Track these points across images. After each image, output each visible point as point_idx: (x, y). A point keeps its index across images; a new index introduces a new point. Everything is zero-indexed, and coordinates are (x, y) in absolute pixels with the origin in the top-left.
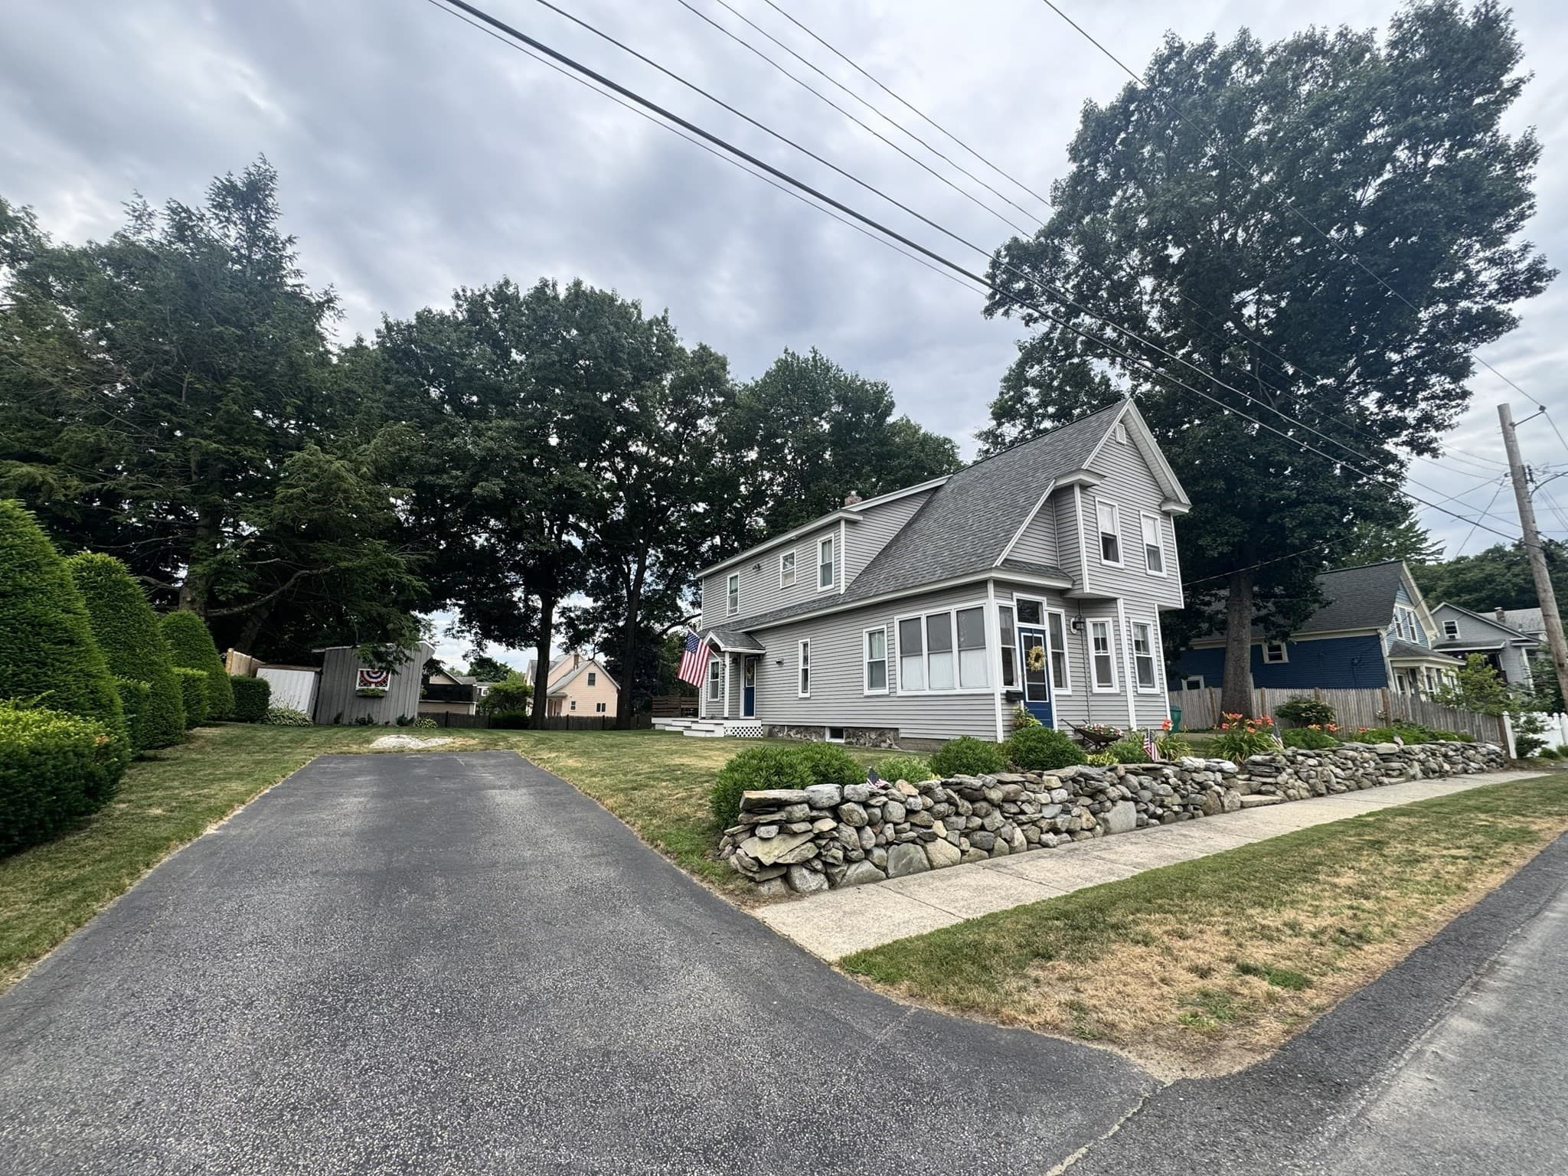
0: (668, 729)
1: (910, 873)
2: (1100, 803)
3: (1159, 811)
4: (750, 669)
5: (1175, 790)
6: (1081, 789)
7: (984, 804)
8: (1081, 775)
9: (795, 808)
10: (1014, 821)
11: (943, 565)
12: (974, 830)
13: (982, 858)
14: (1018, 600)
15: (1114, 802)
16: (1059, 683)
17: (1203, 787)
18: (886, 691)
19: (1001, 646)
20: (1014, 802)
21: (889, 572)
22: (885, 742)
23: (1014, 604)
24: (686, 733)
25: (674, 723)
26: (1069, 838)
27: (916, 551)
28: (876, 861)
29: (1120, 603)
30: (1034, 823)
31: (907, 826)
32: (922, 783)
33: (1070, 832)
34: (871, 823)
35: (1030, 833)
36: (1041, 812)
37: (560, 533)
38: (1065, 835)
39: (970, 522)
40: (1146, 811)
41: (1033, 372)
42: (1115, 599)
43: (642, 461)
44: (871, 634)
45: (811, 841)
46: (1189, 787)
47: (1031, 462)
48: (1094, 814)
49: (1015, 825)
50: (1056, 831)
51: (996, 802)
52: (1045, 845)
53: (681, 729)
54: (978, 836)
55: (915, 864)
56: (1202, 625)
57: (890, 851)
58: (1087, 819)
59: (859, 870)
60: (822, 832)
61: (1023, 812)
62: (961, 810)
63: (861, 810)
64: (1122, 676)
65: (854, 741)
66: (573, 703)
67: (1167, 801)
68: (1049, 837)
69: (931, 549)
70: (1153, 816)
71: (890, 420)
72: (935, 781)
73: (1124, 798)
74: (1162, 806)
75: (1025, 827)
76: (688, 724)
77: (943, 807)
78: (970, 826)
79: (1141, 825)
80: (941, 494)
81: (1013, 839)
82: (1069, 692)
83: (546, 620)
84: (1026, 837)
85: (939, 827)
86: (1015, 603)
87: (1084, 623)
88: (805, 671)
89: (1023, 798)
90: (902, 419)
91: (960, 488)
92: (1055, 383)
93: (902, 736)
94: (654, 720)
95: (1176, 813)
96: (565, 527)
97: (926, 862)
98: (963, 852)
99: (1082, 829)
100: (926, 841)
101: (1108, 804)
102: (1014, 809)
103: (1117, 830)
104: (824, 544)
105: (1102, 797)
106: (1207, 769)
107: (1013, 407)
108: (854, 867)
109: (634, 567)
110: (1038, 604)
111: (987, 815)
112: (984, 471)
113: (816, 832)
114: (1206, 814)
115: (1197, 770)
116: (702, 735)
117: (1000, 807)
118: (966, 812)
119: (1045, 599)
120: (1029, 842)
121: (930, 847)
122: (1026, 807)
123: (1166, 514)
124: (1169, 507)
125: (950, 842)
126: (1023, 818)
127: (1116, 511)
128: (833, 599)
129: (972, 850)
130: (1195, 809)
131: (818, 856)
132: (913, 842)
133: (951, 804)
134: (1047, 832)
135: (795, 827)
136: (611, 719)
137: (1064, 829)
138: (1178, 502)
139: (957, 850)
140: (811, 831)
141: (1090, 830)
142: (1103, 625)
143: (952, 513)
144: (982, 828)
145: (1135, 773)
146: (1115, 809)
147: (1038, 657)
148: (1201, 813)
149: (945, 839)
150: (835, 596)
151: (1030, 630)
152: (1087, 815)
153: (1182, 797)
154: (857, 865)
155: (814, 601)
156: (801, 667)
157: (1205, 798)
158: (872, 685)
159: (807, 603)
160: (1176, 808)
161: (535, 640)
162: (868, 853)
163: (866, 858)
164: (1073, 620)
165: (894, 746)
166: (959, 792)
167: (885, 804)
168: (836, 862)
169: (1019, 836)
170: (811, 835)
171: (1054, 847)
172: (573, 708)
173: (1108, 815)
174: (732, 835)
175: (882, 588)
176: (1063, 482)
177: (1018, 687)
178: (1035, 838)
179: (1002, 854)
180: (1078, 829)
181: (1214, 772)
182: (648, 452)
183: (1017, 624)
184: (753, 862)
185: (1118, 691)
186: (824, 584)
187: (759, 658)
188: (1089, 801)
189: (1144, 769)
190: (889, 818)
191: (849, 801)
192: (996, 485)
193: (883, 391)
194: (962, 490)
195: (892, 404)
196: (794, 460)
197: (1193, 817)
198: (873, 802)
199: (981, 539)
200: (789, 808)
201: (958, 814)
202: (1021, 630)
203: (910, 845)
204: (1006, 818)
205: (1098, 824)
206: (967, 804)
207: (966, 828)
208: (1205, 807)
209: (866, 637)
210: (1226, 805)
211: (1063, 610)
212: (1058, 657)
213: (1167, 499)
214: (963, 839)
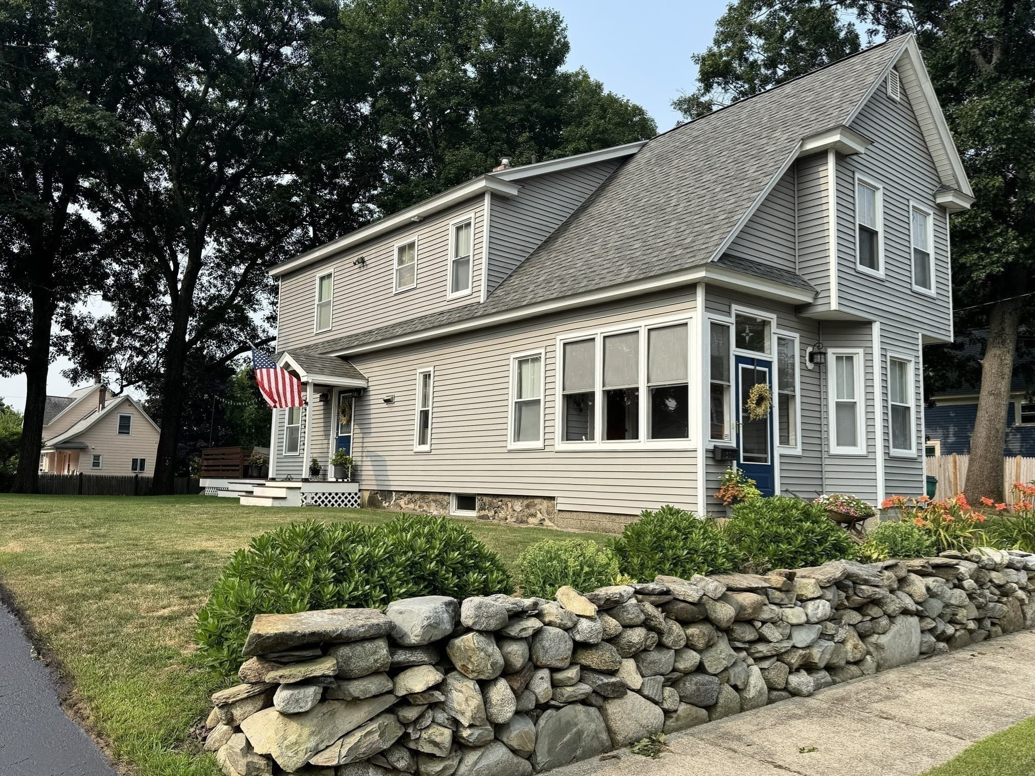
0: (221, 494)
1: (576, 759)
2: (873, 619)
3: (950, 630)
4: (345, 411)
5: (971, 596)
6: (847, 598)
7: (706, 629)
8: (848, 576)
9: (359, 649)
10: (749, 654)
11: (632, 263)
12: (687, 673)
13: (697, 722)
14: (737, 316)
15: (891, 618)
16: (785, 440)
17: (1004, 591)
18: (539, 444)
19: (709, 381)
20: (750, 622)
21: (552, 273)
22: (534, 515)
23: (730, 321)
24: (244, 501)
25: (231, 487)
26: (829, 679)
27: (593, 242)
28: (515, 744)
29: (876, 328)
30: (779, 656)
31: (573, 673)
32: (603, 592)
33: (830, 668)
34: (507, 672)
35: (772, 674)
36: (789, 637)
37: (64, 202)
38: (823, 673)
39: (674, 202)
40: (932, 631)
41: (761, 16)
42: (868, 324)
43: (196, 104)
44: (522, 362)
45: (391, 710)
46: (987, 592)
47: (765, 119)
48: (863, 636)
49: (751, 661)
50: (809, 667)
51: (724, 625)
52: (794, 693)
53: (235, 495)
54: (690, 685)
55: (586, 740)
56: (949, 375)
57: (542, 722)
58: (852, 646)
59: (483, 763)
60: (412, 694)
61: (762, 639)
62: (668, 641)
63: (493, 648)
64: (870, 433)
65: (491, 514)
66: (97, 457)
67: (962, 615)
68: (801, 680)
69: (614, 240)
70: (941, 637)
71: (561, 69)
72: (622, 588)
73: (905, 612)
74: (952, 622)
75: (766, 664)
76: (249, 488)
77: (637, 636)
78: (681, 666)
79: (927, 654)
80: (631, 167)
81: (746, 684)
82: (798, 451)
83: (41, 333)
84: (767, 681)
85: (629, 672)
86: (733, 320)
87: (825, 354)
88: (425, 415)
89: (765, 616)
90: (577, 74)
91: (660, 157)
92: (788, 35)
93: (560, 507)
94: (203, 482)
95: (971, 632)
96: (72, 194)
97: (604, 736)
98: (667, 713)
99: (848, 663)
100: (606, 698)
101: (884, 622)
102: (750, 635)
103: (894, 661)
104: (459, 229)
105: (875, 611)
106: (1010, 566)
107: (728, 64)
108: (471, 758)
109: (183, 260)
110: (765, 323)
111: (709, 646)
112: (695, 134)
113: (401, 692)
114: (1005, 631)
115: (995, 568)
116: (268, 503)
117: (727, 631)
118: (675, 642)
119: (774, 316)
120: (771, 688)
121: (613, 708)
122: (769, 631)
123: (942, 209)
124: (946, 199)
125: (647, 698)
126: (763, 648)
127: (879, 196)
128: (469, 311)
129: (683, 708)
130: (993, 624)
131: (402, 741)
132: (585, 702)
133: (650, 629)
134: (798, 670)
135: (356, 688)
136: (148, 478)
137: (822, 665)
138: (958, 192)
139: (658, 710)
140: (391, 692)
141: (857, 663)
142: (850, 358)
143: (647, 190)
144: (700, 669)
145: (923, 573)
146: (895, 628)
147: (761, 400)
148: (998, 629)
149: (639, 692)
150: (471, 305)
151: (751, 361)
152: (853, 641)
153: (979, 607)
154: (478, 753)
155: (442, 313)
156: (419, 408)
157: (1005, 608)
158: (518, 436)
159: (432, 315)
160: (972, 625)
161: (22, 362)
162: (499, 729)
163: (497, 739)
164: (810, 349)
165: (547, 523)
166: (662, 606)
167: (538, 632)
168: (438, 752)
169: (756, 682)
170: (390, 700)
171: (810, 695)
172: (96, 464)
173: (883, 640)
174: (226, 706)
175: (542, 294)
176: (811, 145)
177: (730, 440)
178: (780, 682)
179: (729, 712)
180: (843, 663)
181: (1018, 570)
182: (206, 92)
183: (734, 351)
184: (263, 762)
185: (864, 452)
186: (456, 287)
187: (360, 394)
188: (856, 617)
189: (936, 567)
190: (543, 659)
191: (468, 630)
192: (713, 151)
193: (553, 27)
194: (662, 159)
195: (565, 47)
196: (423, 122)
197: (988, 638)
198: (514, 631)
199: (689, 224)
200: (345, 651)
201: (661, 646)
202: (739, 359)
203: (580, 708)
204: (737, 649)
205: (869, 653)
206: (676, 628)
207: (674, 670)
208: (1004, 622)
209: (513, 366)
210: (1029, 616)
211: (797, 335)
212: (786, 401)
213: (944, 188)
214: (668, 691)
